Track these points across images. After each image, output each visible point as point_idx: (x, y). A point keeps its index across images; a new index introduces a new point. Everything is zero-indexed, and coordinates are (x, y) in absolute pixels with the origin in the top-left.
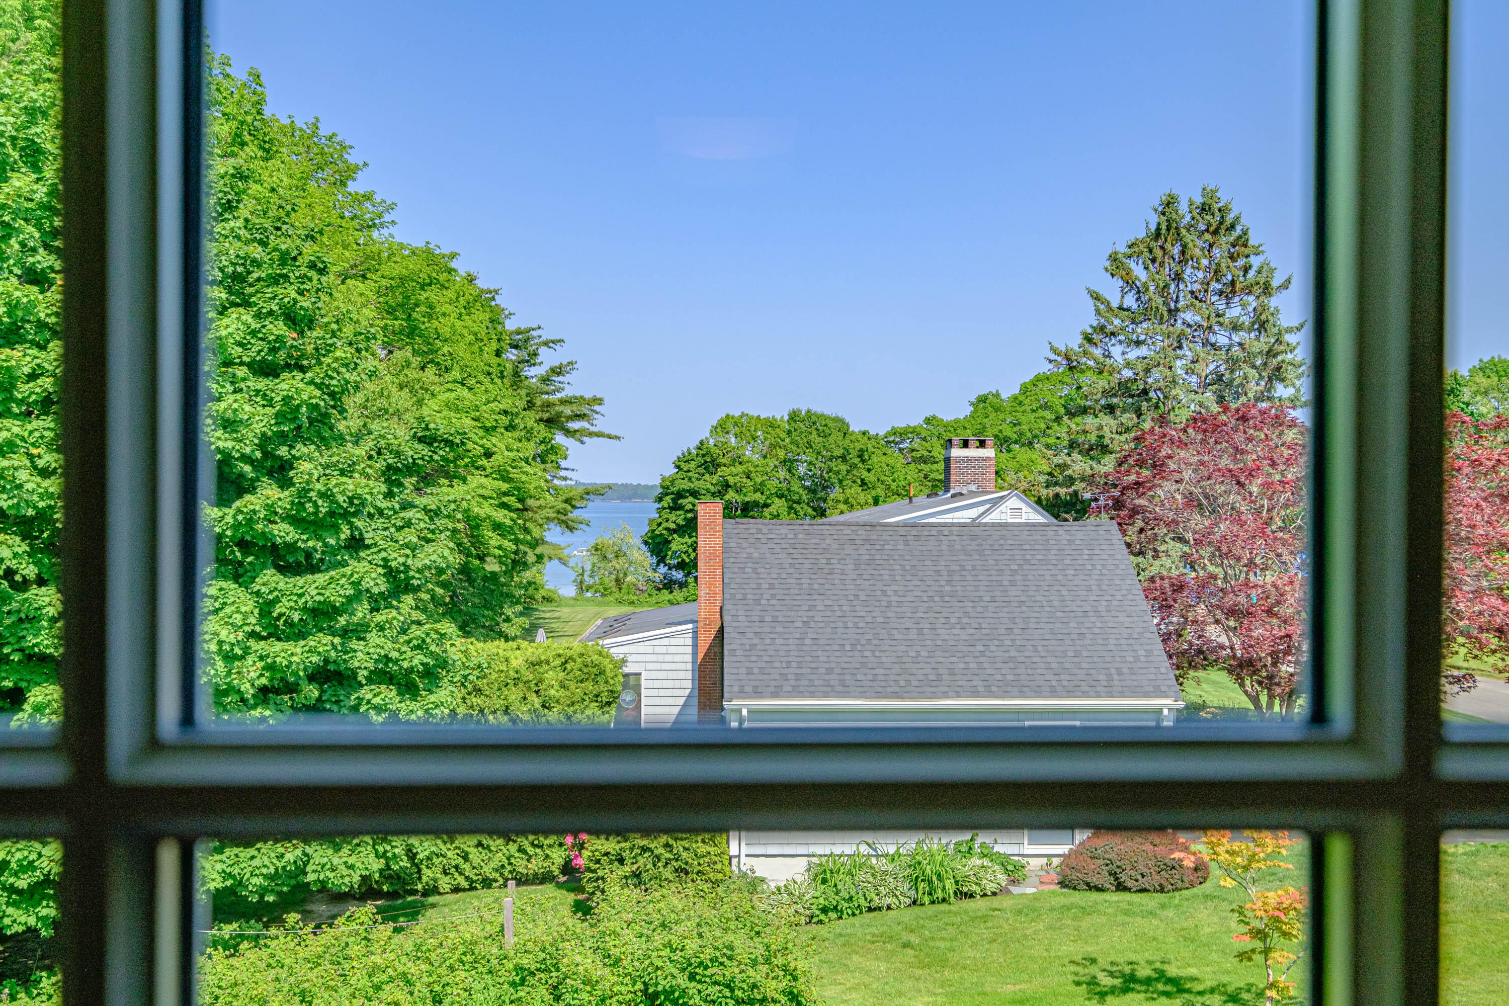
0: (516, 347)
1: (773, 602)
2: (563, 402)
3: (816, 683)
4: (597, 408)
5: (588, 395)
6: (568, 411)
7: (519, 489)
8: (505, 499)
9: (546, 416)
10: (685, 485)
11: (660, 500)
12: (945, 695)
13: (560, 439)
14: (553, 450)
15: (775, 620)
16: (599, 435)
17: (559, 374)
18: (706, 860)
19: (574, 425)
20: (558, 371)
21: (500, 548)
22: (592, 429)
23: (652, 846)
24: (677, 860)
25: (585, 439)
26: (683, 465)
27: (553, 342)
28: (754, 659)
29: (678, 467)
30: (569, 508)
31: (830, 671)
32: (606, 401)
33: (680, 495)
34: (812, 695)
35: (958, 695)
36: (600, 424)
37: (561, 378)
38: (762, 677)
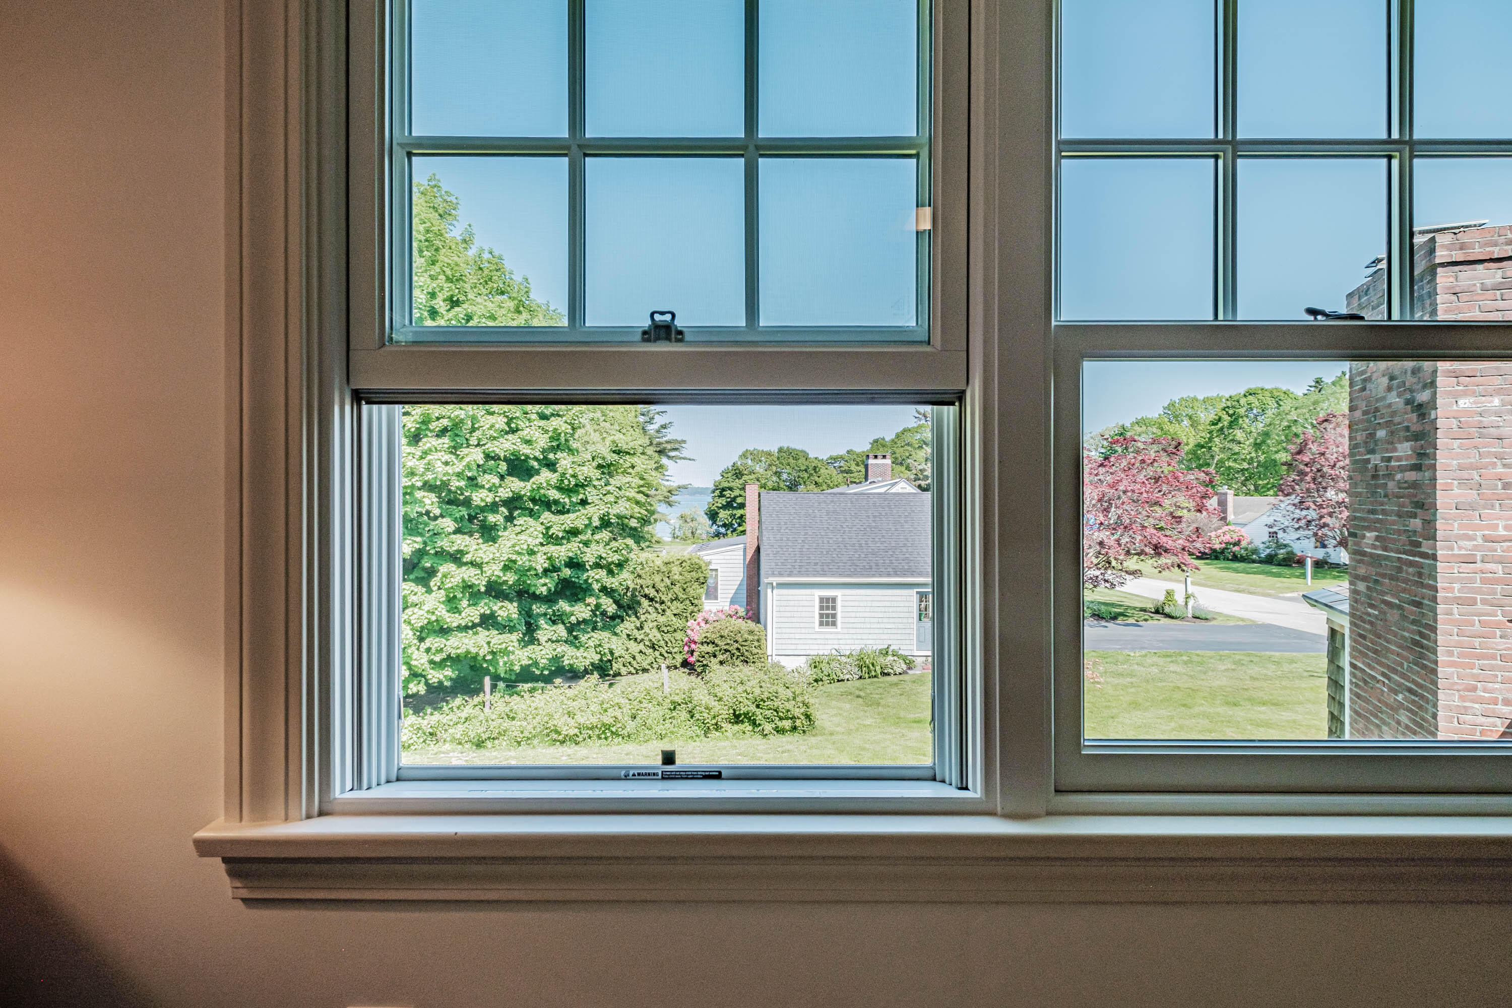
0: (643, 415)
1: (787, 531)
2: (667, 442)
3: (810, 570)
4: (683, 445)
5: (679, 439)
6: (669, 446)
7: (648, 484)
8: (641, 489)
9: (658, 449)
10: (726, 485)
11: (714, 492)
12: (874, 576)
13: (664, 461)
14: (661, 467)
15: (788, 539)
16: (684, 458)
17: (665, 428)
18: (757, 656)
19: (672, 454)
20: (664, 427)
21: (639, 513)
22: (681, 456)
23: (730, 649)
24: (742, 656)
25: (678, 461)
26: (724, 474)
27: (662, 412)
28: (778, 558)
29: (723, 476)
30: (670, 495)
31: (816, 564)
32: (688, 442)
33: (723, 490)
34: (808, 576)
35: (880, 576)
36: (685, 453)
37: (665, 430)
38: (782, 567)
